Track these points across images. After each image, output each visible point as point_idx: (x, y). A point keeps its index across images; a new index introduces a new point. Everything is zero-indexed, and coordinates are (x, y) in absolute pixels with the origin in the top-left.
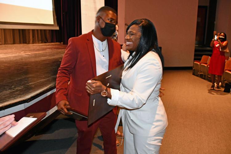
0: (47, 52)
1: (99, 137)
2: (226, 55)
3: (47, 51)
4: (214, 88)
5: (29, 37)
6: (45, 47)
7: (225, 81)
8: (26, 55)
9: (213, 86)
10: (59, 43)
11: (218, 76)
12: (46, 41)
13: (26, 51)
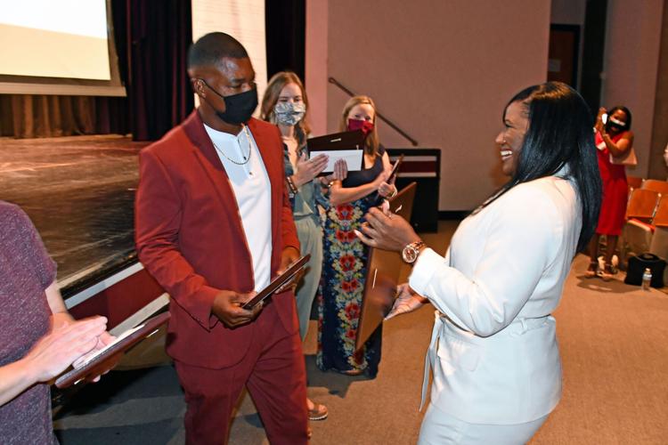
0: (83, 165)
1: (249, 418)
2: (628, 174)
3: (84, 162)
4: (596, 272)
5: (23, 116)
6: (77, 147)
7: (629, 250)
8: (19, 172)
9: (594, 267)
10: (121, 136)
11: (608, 236)
12: (78, 131)
13: (15, 160)
